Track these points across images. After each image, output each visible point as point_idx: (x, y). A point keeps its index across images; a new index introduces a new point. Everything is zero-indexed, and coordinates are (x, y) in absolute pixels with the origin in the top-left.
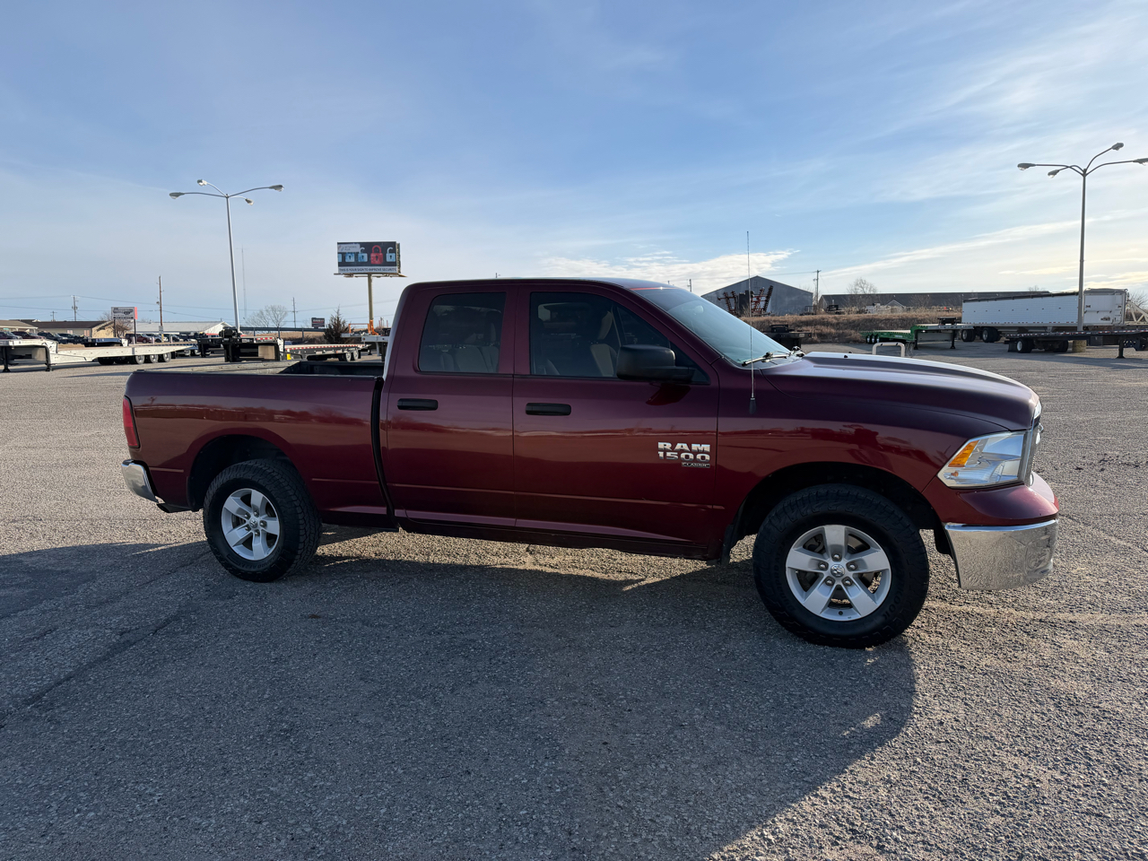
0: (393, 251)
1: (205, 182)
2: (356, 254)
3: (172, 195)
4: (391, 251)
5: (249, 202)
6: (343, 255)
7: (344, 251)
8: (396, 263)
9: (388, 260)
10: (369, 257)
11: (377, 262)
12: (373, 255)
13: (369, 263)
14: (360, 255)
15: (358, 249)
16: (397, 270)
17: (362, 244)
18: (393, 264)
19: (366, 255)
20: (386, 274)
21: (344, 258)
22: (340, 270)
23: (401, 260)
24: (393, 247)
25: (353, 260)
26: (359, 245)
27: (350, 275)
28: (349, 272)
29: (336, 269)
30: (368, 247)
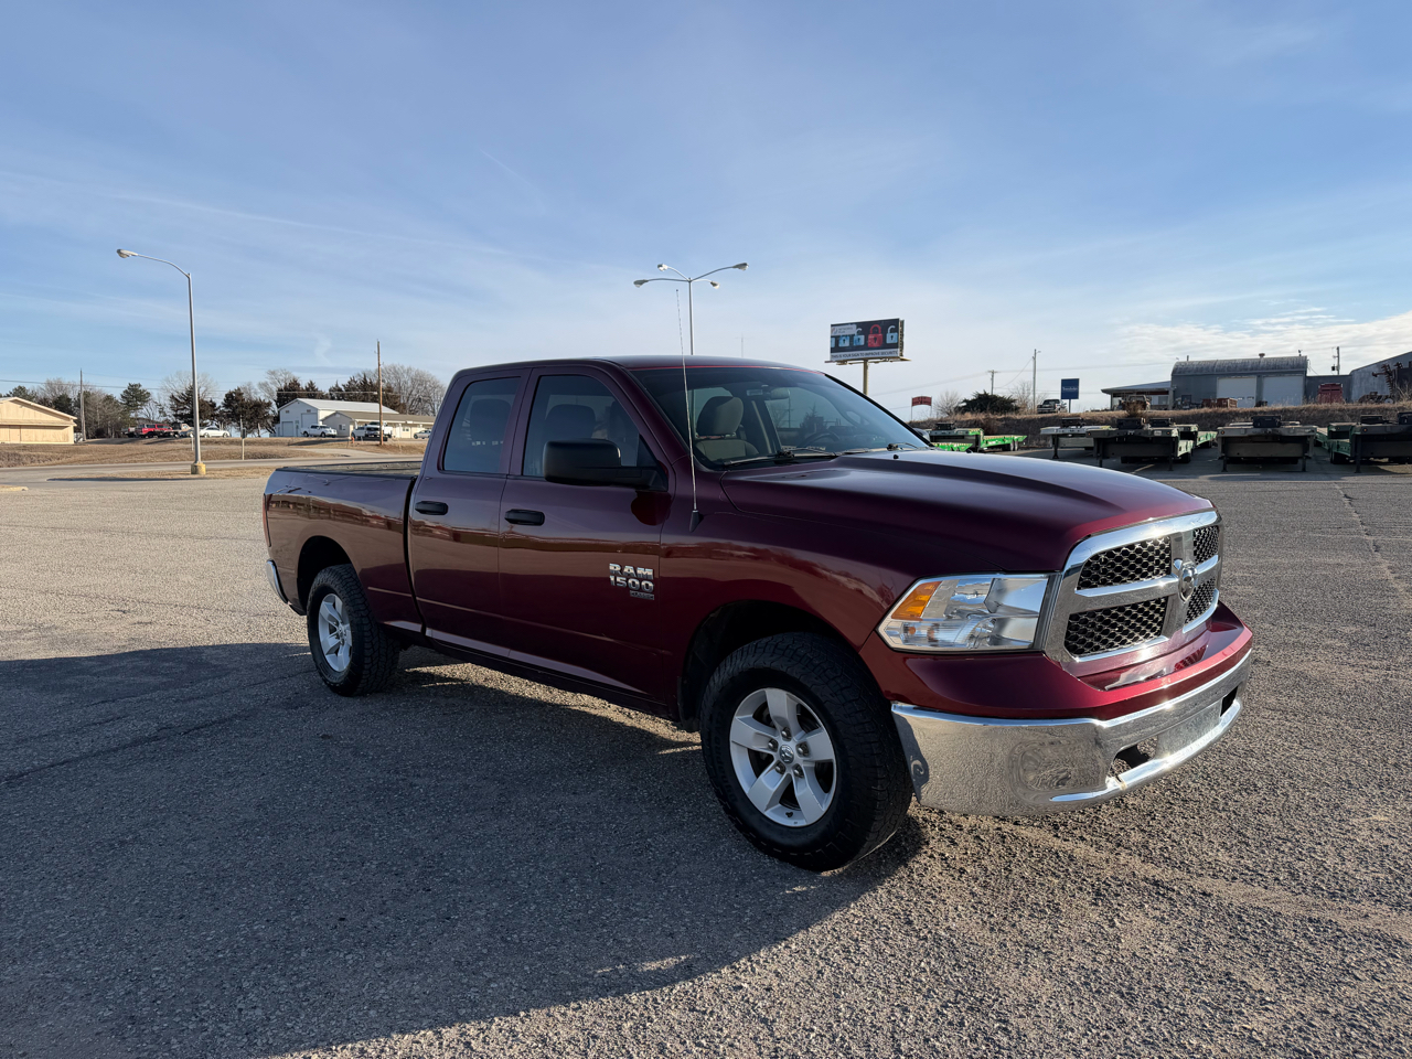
0: (895, 330)
1: (665, 267)
2: (852, 337)
3: (636, 283)
4: (892, 331)
5: (714, 285)
6: (836, 339)
7: (838, 334)
8: (899, 345)
9: (889, 341)
10: (866, 339)
11: (875, 344)
12: (871, 337)
13: (865, 347)
14: (856, 338)
15: (854, 330)
16: (899, 352)
17: (859, 325)
18: (895, 346)
19: (862, 337)
20: (885, 359)
21: (837, 342)
22: (832, 356)
23: (905, 340)
24: (895, 325)
25: (847, 344)
26: (855, 326)
27: (843, 362)
28: (843, 358)
29: (828, 356)
30: (865, 327)
